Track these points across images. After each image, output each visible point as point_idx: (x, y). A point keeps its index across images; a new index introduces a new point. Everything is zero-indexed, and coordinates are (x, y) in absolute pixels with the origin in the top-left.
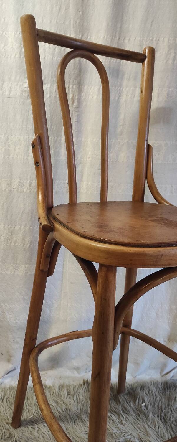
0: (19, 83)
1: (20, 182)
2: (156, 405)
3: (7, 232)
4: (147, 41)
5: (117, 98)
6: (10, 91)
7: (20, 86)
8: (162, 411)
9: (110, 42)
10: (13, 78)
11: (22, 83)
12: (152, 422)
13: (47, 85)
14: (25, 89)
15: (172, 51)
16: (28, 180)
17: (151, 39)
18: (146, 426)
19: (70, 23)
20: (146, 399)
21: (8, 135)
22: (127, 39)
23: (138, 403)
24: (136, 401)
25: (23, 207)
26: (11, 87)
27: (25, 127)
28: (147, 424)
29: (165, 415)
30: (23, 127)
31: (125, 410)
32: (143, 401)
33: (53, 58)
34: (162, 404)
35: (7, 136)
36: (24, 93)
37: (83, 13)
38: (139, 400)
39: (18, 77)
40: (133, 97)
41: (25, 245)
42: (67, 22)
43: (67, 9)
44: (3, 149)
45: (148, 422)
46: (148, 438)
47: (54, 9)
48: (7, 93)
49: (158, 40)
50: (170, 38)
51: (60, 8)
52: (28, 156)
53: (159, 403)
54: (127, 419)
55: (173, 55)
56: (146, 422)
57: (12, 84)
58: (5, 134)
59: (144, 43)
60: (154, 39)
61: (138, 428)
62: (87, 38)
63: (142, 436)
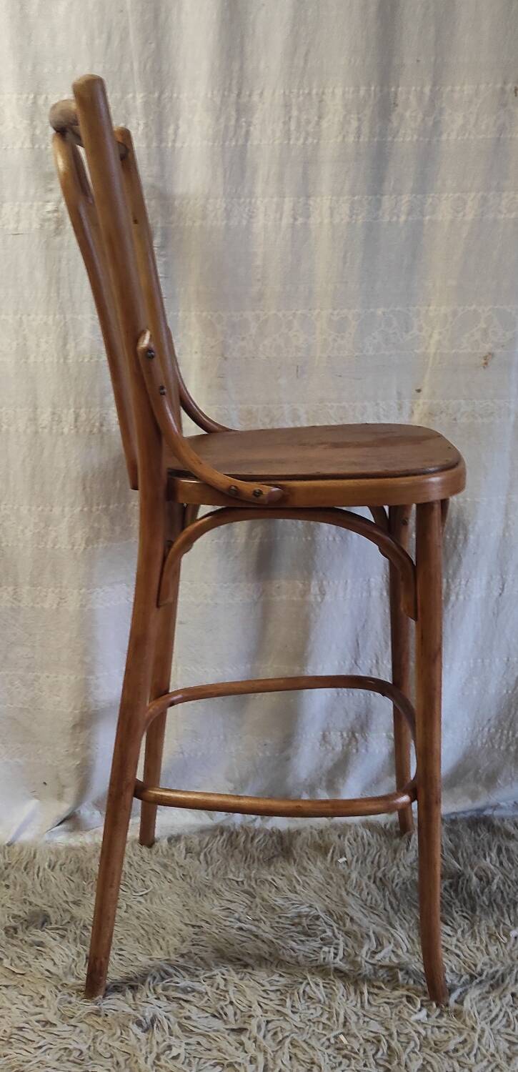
0: (35, 204)
1: (54, 414)
2: (369, 859)
3: (37, 521)
4: (299, 97)
5: (244, 222)
6: (18, 222)
7: (38, 210)
8: (379, 868)
10: (21, 192)
11: (40, 203)
12: (355, 887)
14: (50, 215)
15: (352, 116)
16: (70, 408)
17: (306, 91)
18: (344, 893)
19: (132, 69)
20: (347, 851)
21: (22, 315)
22: (257, 92)
23: (332, 858)
24: (327, 856)
25: (65, 466)
26: (18, 213)
27: (55, 294)
28: (346, 890)
29: (384, 875)
30: (52, 295)
31: (303, 871)
32: (343, 854)
34: (382, 856)
35: (19, 316)
36: (47, 224)
37: (158, 46)
38: (333, 852)
39: (32, 191)
40: (278, 216)
42: (127, 67)
43: (124, 39)
44: (15, 344)
45: (348, 886)
46: (345, 909)
47: (97, 42)
48: (12, 226)
49: (323, 93)
50: (347, 89)
51: (109, 38)
53: (375, 856)
54: (306, 885)
55: (355, 124)
56: (344, 886)
57: (19, 205)
58: (15, 313)
59: (294, 100)
60: (314, 92)
61: (327, 896)
62: (171, 98)
63: (332, 907)
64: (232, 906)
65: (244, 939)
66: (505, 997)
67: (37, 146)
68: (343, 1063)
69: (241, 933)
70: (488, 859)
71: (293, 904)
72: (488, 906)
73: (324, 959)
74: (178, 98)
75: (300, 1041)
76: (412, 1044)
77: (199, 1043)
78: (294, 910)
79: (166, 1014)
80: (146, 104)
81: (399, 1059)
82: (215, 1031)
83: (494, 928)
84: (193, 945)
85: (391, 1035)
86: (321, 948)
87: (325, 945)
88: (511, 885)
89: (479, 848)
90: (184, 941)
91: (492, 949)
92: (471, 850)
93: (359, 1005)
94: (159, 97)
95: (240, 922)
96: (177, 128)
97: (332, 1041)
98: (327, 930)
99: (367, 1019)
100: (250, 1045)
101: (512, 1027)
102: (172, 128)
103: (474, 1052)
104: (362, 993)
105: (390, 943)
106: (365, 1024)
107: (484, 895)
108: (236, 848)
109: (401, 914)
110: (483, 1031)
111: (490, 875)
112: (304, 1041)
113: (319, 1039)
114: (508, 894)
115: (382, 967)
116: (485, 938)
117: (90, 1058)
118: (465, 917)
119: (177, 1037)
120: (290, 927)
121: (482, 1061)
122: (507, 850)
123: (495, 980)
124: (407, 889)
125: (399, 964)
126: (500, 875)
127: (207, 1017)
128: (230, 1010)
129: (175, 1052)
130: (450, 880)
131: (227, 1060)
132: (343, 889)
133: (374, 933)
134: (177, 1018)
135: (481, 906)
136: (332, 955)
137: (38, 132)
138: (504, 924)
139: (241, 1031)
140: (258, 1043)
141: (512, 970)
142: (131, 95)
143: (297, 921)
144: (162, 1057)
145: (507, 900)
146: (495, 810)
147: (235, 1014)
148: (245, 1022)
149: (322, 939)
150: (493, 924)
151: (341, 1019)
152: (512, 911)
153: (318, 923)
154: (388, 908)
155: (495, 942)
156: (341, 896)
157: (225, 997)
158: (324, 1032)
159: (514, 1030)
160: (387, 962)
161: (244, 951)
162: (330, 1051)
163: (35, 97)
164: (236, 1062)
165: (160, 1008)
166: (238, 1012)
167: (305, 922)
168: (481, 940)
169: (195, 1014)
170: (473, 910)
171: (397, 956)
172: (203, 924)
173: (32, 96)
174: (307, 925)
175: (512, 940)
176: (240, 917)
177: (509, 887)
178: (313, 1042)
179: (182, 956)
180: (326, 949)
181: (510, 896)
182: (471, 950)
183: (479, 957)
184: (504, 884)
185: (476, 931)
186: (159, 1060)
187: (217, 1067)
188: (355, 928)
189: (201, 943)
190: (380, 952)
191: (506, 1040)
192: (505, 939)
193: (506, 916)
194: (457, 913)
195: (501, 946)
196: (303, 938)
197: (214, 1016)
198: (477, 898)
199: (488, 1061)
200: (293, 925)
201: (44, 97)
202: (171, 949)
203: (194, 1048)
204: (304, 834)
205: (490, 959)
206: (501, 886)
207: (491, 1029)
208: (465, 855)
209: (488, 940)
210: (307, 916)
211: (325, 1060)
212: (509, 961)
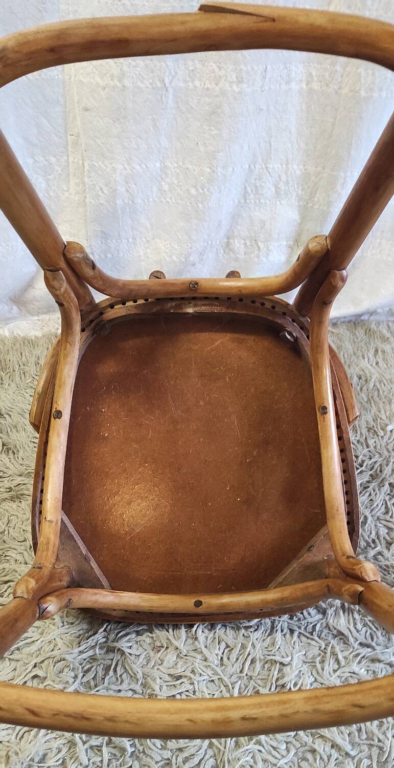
66: (383, 486)
70: (366, 360)
72: (367, 402)
83: (372, 422)
88: (386, 384)
89: (358, 350)
91: (371, 442)
92: (351, 351)
101: (390, 514)
107: (363, 391)
111: (368, 375)
114: (384, 391)
116: (364, 431)
122: (383, 352)
123: (373, 471)
126: (377, 374)
135: (361, 403)
138: (381, 419)
141: (388, 461)
145: (383, 397)
146: (371, 315)
150: (371, 419)
152: (388, 407)
155: (373, 435)
159: (391, 517)
168: (361, 433)
175: (389, 433)
177: (385, 385)
181: (386, 393)
183: (360, 449)
184: (380, 382)
185: (357, 425)
191: (385, 525)
192: (382, 432)
193: (382, 412)
195: (379, 440)
205: (370, 451)
206: (377, 384)
208: (346, 356)
209: (367, 433)
212: (386, 453)
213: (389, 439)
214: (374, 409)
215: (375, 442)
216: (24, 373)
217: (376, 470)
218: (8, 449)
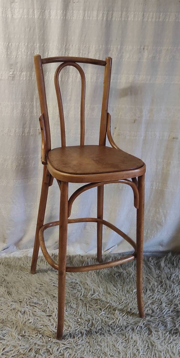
1: (9, 130)
4: (83, 47)
6: (2, 77)
7: (8, 74)
9: (60, 48)
10: (3, 69)
11: (8, 72)
13: (24, 73)
14: (11, 75)
15: (97, 53)
16: (14, 128)
17: (85, 46)
18: (86, 276)
22: (71, 45)
26: (2, 74)
27: (11, 97)
33: (26, 57)
36: (10, 78)
37: (44, 31)
39: (6, 69)
41: (13, 168)
42: (35, 37)
43: (34, 30)
46: (86, 281)
47: (27, 30)
49: (90, 46)
51: (30, 29)
52: (13, 114)
57: (2, 72)
60: (87, 46)
61: (81, 277)
62: (47, 45)
63: (82, 280)
64: (53, 279)
65: (55, 289)
66: (128, 310)
67: (8, 57)
68: (78, 327)
69: (54, 287)
70: (131, 268)
71: (71, 279)
72: (129, 282)
73: (77, 296)
74: (49, 45)
75: (67, 320)
76: (99, 322)
77: (37, 319)
78: (70, 281)
79: (29, 310)
80: (40, 47)
81: (94, 326)
82: (43, 316)
83: (129, 289)
84: (39, 290)
85: (93, 319)
86: (77, 293)
87: (78, 292)
89: (129, 264)
90: (37, 289)
91: (127, 295)
93: (85, 310)
94: (44, 45)
95: (54, 283)
96: (48, 53)
97: (76, 320)
98: (79, 287)
99: (87, 314)
100: (52, 320)
102: (47, 53)
103: (116, 325)
104: (87, 307)
105: (97, 292)
106: (86, 316)
107: (128, 279)
108: (56, 261)
109: (102, 283)
110: (120, 319)
111: (131, 273)
112: (68, 320)
113: (72, 319)
115: (94, 299)
116: (126, 292)
117: (6, 322)
118: (121, 285)
119: (31, 317)
120: (69, 286)
121: (118, 328)
123: (126, 304)
124: (105, 276)
125: (99, 299)
126: (134, 273)
127: (41, 311)
128: (48, 310)
129: (30, 321)
130: (118, 274)
131: (45, 324)
132: (86, 275)
133: (93, 289)
134: (32, 311)
135: (126, 282)
136: (80, 295)
137: (9, 53)
138: (132, 288)
139: (50, 316)
140: (54, 320)
141: (132, 302)
142: (35, 44)
143: (71, 284)
144: (26, 322)
145: (134, 280)
147: (49, 311)
148: (52, 314)
149: (78, 290)
151: (80, 314)
152: (135, 284)
153: (77, 285)
154: (99, 281)
155: (129, 293)
156: (85, 277)
157: (47, 306)
158: (74, 317)
160: (95, 298)
161: (54, 292)
162: (75, 323)
163: (8, 44)
164: (47, 325)
165: (27, 308)
166: (50, 310)
167: (73, 284)
168: (124, 292)
169: (37, 310)
170: (124, 283)
171: (99, 296)
172: (43, 284)
173: (7, 43)
174: (74, 286)
175: (134, 293)
176: (54, 282)
178: (70, 320)
179: (36, 293)
180: (78, 293)
181: (136, 280)
182: (121, 295)
183: (123, 298)
185: (123, 290)
186: (25, 323)
187: (42, 326)
188: (88, 287)
189: (42, 289)
190: (94, 294)
192: (131, 292)
193: (133, 285)
194: (119, 284)
196: (72, 289)
197: (43, 311)
198: (125, 280)
199: (120, 328)
200: (70, 285)
201: (11, 44)
202: (33, 291)
203: (36, 320)
204: (77, 257)
205: (126, 298)
206: (134, 276)
207: (123, 319)
208: (124, 266)
210: (74, 283)
211: (73, 326)
212: (131, 299)
213: (134, 295)
214: (131, 284)
215: (129, 295)
216: (16, 269)
217: (127, 304)
218: (9, 294)
